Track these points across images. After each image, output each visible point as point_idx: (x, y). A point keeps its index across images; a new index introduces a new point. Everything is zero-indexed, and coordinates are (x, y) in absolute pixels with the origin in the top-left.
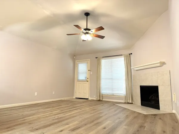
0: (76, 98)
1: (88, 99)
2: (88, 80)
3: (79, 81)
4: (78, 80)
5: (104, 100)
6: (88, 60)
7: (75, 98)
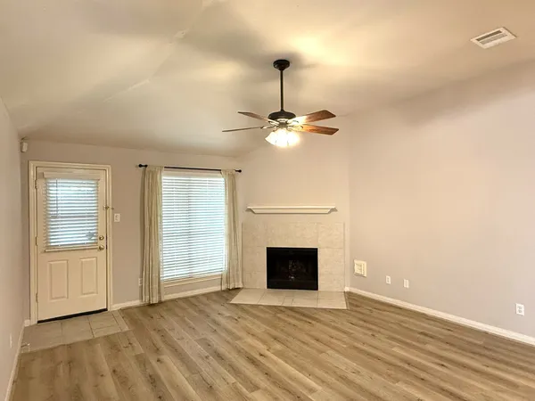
0: (39, 322)
1: (106, 310)
2: (102, 243)
3: (50, 249)
4: (48, 247)
5: (166, 297)
6: (102, 166)
7: (35, 322)
